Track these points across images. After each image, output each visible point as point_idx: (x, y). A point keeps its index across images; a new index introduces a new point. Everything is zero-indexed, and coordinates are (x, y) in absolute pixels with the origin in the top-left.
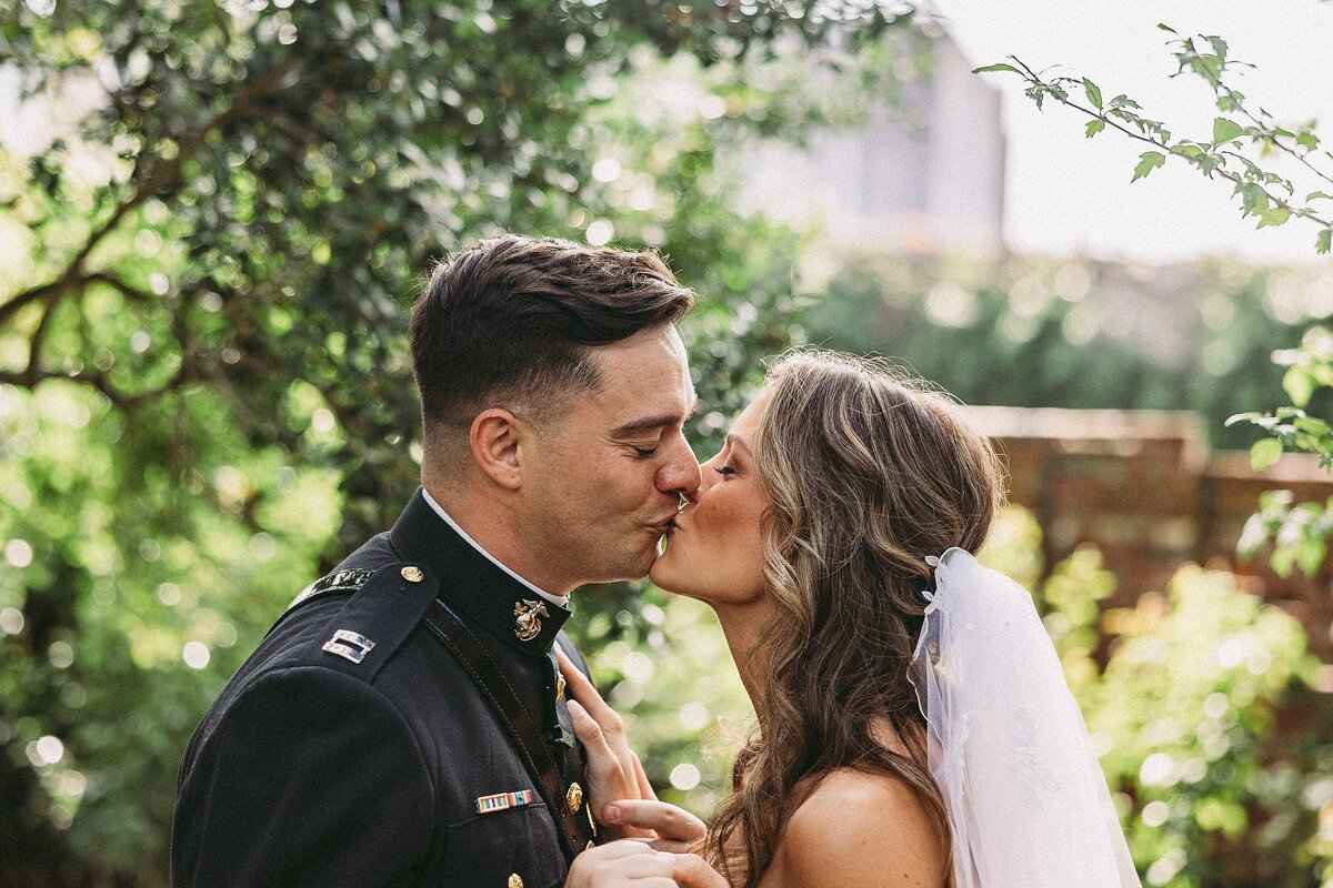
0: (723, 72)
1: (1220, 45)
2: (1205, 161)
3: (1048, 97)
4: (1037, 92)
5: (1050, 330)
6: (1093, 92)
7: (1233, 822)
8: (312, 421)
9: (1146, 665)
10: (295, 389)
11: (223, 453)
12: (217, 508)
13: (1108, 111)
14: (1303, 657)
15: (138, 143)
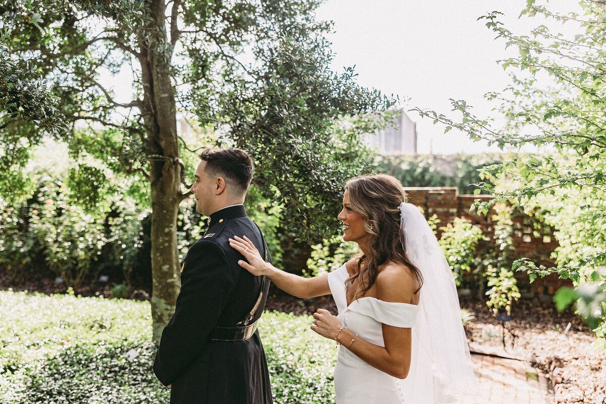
0: (356, 118)
1: (464, 103)
2: (461, 128)
3: (424, 115)
4: (422, 114)
5: (425, 170)
6: (435, 114)
7: (468, 269)
8: (275, 192)
9: (449, 237)
10: (271, 185)
11: (259, 199)
12: (259, 209)
13: (438, 118)
14: (482, 234)
15: (238, 137)
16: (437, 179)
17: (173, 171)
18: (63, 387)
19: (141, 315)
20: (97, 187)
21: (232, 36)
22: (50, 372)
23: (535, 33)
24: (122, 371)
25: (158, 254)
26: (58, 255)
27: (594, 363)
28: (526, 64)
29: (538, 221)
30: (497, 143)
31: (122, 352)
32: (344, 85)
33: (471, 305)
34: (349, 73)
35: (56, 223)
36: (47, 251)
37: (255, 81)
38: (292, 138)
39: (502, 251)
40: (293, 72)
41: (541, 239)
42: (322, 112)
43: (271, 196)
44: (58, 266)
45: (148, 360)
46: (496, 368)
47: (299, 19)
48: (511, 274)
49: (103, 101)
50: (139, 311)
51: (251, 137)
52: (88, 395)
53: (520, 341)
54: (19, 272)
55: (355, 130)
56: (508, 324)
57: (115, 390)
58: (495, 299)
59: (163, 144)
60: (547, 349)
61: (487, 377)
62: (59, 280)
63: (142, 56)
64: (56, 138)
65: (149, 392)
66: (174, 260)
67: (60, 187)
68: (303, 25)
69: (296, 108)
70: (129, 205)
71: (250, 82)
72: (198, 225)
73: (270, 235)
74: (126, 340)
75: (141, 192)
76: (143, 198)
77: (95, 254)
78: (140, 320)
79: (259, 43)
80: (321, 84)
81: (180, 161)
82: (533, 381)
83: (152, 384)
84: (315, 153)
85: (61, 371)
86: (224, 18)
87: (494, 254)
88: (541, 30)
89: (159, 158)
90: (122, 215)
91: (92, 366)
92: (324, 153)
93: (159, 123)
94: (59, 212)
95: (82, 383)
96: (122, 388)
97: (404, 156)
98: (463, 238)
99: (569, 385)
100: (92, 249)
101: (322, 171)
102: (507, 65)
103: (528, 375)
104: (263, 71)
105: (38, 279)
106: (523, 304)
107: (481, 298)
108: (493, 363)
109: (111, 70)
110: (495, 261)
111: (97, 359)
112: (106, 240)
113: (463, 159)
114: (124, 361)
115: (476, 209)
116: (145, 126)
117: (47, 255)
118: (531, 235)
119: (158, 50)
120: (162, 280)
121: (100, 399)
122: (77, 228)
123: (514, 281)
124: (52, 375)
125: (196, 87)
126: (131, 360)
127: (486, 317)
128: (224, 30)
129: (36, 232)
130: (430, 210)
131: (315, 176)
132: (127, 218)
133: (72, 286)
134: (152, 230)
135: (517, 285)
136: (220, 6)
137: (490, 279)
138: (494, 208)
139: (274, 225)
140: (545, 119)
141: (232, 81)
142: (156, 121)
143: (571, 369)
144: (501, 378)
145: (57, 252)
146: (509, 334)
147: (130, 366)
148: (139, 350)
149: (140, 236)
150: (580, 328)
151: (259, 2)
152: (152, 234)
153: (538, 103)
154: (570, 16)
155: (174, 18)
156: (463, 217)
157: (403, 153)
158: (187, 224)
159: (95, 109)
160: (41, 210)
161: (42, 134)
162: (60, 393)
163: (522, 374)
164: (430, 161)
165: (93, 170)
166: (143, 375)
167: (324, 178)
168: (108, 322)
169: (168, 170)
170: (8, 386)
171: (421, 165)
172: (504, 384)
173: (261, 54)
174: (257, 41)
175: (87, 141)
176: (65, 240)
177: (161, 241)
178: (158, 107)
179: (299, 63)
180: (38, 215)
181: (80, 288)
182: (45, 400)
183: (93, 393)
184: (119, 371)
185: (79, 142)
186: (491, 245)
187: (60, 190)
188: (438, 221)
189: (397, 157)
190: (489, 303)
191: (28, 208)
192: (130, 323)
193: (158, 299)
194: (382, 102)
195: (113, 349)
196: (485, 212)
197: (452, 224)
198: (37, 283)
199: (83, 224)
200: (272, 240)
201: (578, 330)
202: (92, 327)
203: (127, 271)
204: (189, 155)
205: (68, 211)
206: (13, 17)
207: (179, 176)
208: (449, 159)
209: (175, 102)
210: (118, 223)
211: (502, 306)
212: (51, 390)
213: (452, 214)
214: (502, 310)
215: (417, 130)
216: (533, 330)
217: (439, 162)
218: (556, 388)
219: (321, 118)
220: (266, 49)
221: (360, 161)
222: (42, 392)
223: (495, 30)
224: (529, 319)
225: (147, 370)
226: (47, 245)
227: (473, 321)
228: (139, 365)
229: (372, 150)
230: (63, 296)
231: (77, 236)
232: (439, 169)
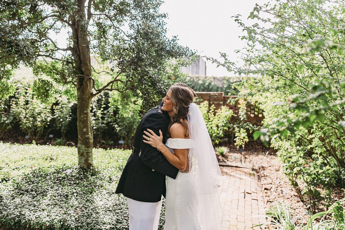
0: (178, 59)
1: (225, 54)
2: (224, 65)
4: (207, 59)
5: (210, 84)
6: (213, 59)
7: (227, 129)
8: (139, 93)
9: (219, 115)
10: (137, 90)
11: (131, 97)
12: (131, 102)
13: (214, 61)
14: (233, 113)
15: (121, 67)
16: (215, 88)
17: (88, 83)
18: (34, 187)
19: (71, 153)
20: (49, 90)
21: (119, 17)
22: (26, 181)
23: (254, 26)
24: (64, 179)
25: (81, 123)
26: (27, 124)
27: (277, 168)
28: (250, 39)
29: (257, 108)
30: (238, 73)
31: (63, 171)
32: (173, 44)
33: (228, 145)
34: (175, 39)
35: (25, 108)
36: (21, 122)
37: (130, 40)
38: (147, 68)
39: (242, 121)
40: (148, 37)
41: (258, 115)
42: (162, 56)
43: (137, 95)
44: (26, 130)
45: (76, 174)
46: (238, 172)
47: (151, 11)
48: (245, 131)
49: (51, 47)
50: (70, 151)
51: (128, 67)
52: (47, 191)
53: (248, 160)
54: (5, 133)
55: (178, 65)
56: (243, 153)
57: (60, 188)
58: (238, 142)
59: (83, 69)
60: (258, 163)
61: (233, 176)
62: (27, 137)
63: (73, 26)
64: (26, 65)
65: (78, 189)
66: (89, 126)
67: (27, 90)
68: (153, 14)
69: (150, 54)
70: (64, 99)
71: (127, 41)
72: (100, 109)
73: (136, 114)
74: (65, 165)
75: (71, 93)
76: (72, 96)
77: (46, 124)
78: (71, 156)
79: (132, 21)
80: (162, 44)
81: (93, 78)
82: (252, 177)
83: (79, 185)
84: (159, 75)
85: (32, 180)
86: (114, 9)
87: (238, 122)
88: (256, 25)
89: (82, 76)
90: (60, 104)
91: (48, 177)
92: (163, 75)
93: (81, 59)
94: (27, 103)
95: (43, 185)
96: (64, 187)
97: (200, 77)
98: (225, 115)
99: (267, 177)
100: (45, 121)
101: (162, 84)
102: (243, 38)
103: (250, 174)
104: (133, 35)
105: (16, 137)
106: (249, 144)
107: (232, 142)
108: (236, 170)
109: (55, 31)
110: (239, 125)
111: (50, 174)
112: (52, 117)
113: (227, 79)
114: (64, 175)
115: (230, 102)
116: (74, 60)
117: (20, 125)
118: (254, 114)
119: (82, 23)
120: (83, 136)
121: (53, 193)
122: (37, 111)
123: (246, 134)
124: (27, 182)
125: (100, 41)
126: (68, 174)
127: (234, 150)
128: (114, 14)
129: (14, 112)
130: (211, 103)
131: (159, 86)
132: (63, 106)
133: (35, 140)
134: (78, 111)
135: (247, 136)
136: (112, 2)
137: (236, 133)
138: (239, 102)
139: (138, 109)
140: (259, 63)
141: (118, 39)
142: (80, 58)
143: (268, 171)
144: (239, 176)
145: (26, 123)
146: (244, 157)
147: (68, 177)
148: (72, 170)
149: (70, 115)
150: (272, 153)
151: (132, 2)
152: (77, 114)
153: (257, 55)
154: (268, 20)
155: (89, 7)
156: (225, 106)
157: (200, 76)
158: (94, 109)
159: (47, 51)
160: (17, 101)
161: (18, 63)
162: (32, 191)
163: (248, 174)
164: (212, 80)
165: (46, 81)
166: (74, 181)
167: (163, 87)
168: (55, 157)
169: (86, 82)
170: (4, 188)
171: (208, 81)
172: (240, 179)
173: (133, 27)
174: (131, 21)
175: (42, 67)
176: (30, 117)
177: (82, 117)
178: (81, 51)
179: (151, 33)
180: (15, 104)
181: (39, 141)
182: (24, 194)
183: (50, 190)
184: (62, 179)
185: (39, 67)
186: (237, 118)
187: (27, 92)
188: (215, 107)
189: (197, 78)
190: (235, 144)
191: (10, 100)
192: (66, 157)
193: (81, 145)
194: (190, 53)
195: (58, 170)
196: (234, 103)
197: (221, 109)
198: (15, 138)
199: (40, 109)
200: (137, 117)
201: (272, 154)
202: (47, 159)
203: (63, 132)
204: (96, 75)
205: (31, 102)
206: (14, 8)
207: (92, 85)
208: (220, 79)
209: (90, 49)
210: (58, 108)
211: (241, 145)
212: (27, 189)
213: (221, 105)
214: (241, 147)
215: (206, 65)
216: (253, 155)
217: (216, 80)
218: (261, 179)
219: (162, 59)
220: (135, 24)
221: (180, 79)
222: (23, 190)
223: (238, 23)
224: (252, 151)
225: (76, 179)
226: (21, 119)
227: (228, 152)
228: (72, 176)
229: (186, 74)
230: (30, 145)
231: (36, 115)
232: (216, 83)
